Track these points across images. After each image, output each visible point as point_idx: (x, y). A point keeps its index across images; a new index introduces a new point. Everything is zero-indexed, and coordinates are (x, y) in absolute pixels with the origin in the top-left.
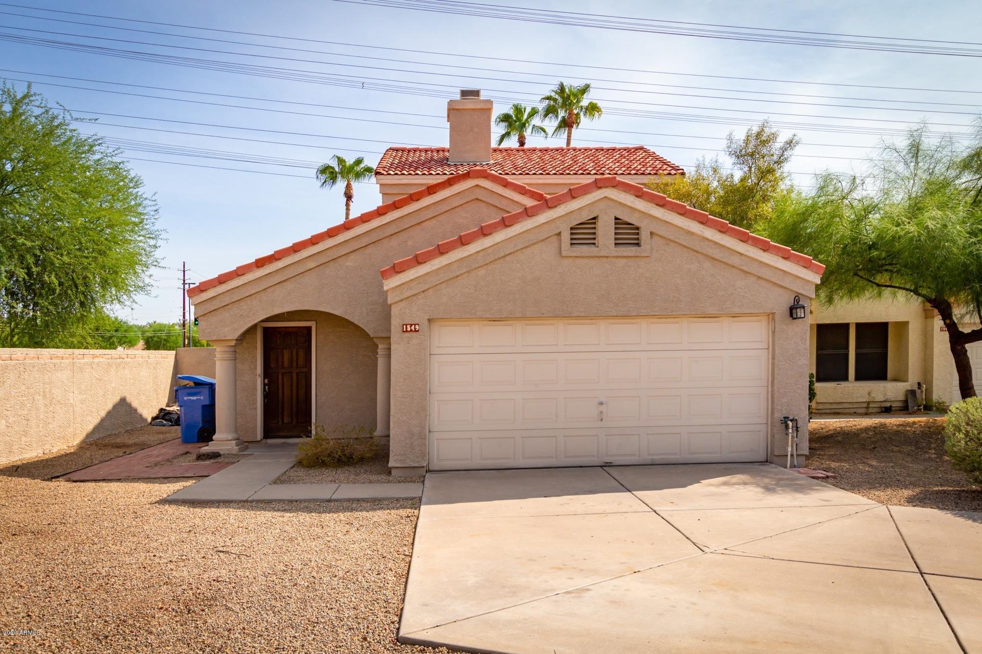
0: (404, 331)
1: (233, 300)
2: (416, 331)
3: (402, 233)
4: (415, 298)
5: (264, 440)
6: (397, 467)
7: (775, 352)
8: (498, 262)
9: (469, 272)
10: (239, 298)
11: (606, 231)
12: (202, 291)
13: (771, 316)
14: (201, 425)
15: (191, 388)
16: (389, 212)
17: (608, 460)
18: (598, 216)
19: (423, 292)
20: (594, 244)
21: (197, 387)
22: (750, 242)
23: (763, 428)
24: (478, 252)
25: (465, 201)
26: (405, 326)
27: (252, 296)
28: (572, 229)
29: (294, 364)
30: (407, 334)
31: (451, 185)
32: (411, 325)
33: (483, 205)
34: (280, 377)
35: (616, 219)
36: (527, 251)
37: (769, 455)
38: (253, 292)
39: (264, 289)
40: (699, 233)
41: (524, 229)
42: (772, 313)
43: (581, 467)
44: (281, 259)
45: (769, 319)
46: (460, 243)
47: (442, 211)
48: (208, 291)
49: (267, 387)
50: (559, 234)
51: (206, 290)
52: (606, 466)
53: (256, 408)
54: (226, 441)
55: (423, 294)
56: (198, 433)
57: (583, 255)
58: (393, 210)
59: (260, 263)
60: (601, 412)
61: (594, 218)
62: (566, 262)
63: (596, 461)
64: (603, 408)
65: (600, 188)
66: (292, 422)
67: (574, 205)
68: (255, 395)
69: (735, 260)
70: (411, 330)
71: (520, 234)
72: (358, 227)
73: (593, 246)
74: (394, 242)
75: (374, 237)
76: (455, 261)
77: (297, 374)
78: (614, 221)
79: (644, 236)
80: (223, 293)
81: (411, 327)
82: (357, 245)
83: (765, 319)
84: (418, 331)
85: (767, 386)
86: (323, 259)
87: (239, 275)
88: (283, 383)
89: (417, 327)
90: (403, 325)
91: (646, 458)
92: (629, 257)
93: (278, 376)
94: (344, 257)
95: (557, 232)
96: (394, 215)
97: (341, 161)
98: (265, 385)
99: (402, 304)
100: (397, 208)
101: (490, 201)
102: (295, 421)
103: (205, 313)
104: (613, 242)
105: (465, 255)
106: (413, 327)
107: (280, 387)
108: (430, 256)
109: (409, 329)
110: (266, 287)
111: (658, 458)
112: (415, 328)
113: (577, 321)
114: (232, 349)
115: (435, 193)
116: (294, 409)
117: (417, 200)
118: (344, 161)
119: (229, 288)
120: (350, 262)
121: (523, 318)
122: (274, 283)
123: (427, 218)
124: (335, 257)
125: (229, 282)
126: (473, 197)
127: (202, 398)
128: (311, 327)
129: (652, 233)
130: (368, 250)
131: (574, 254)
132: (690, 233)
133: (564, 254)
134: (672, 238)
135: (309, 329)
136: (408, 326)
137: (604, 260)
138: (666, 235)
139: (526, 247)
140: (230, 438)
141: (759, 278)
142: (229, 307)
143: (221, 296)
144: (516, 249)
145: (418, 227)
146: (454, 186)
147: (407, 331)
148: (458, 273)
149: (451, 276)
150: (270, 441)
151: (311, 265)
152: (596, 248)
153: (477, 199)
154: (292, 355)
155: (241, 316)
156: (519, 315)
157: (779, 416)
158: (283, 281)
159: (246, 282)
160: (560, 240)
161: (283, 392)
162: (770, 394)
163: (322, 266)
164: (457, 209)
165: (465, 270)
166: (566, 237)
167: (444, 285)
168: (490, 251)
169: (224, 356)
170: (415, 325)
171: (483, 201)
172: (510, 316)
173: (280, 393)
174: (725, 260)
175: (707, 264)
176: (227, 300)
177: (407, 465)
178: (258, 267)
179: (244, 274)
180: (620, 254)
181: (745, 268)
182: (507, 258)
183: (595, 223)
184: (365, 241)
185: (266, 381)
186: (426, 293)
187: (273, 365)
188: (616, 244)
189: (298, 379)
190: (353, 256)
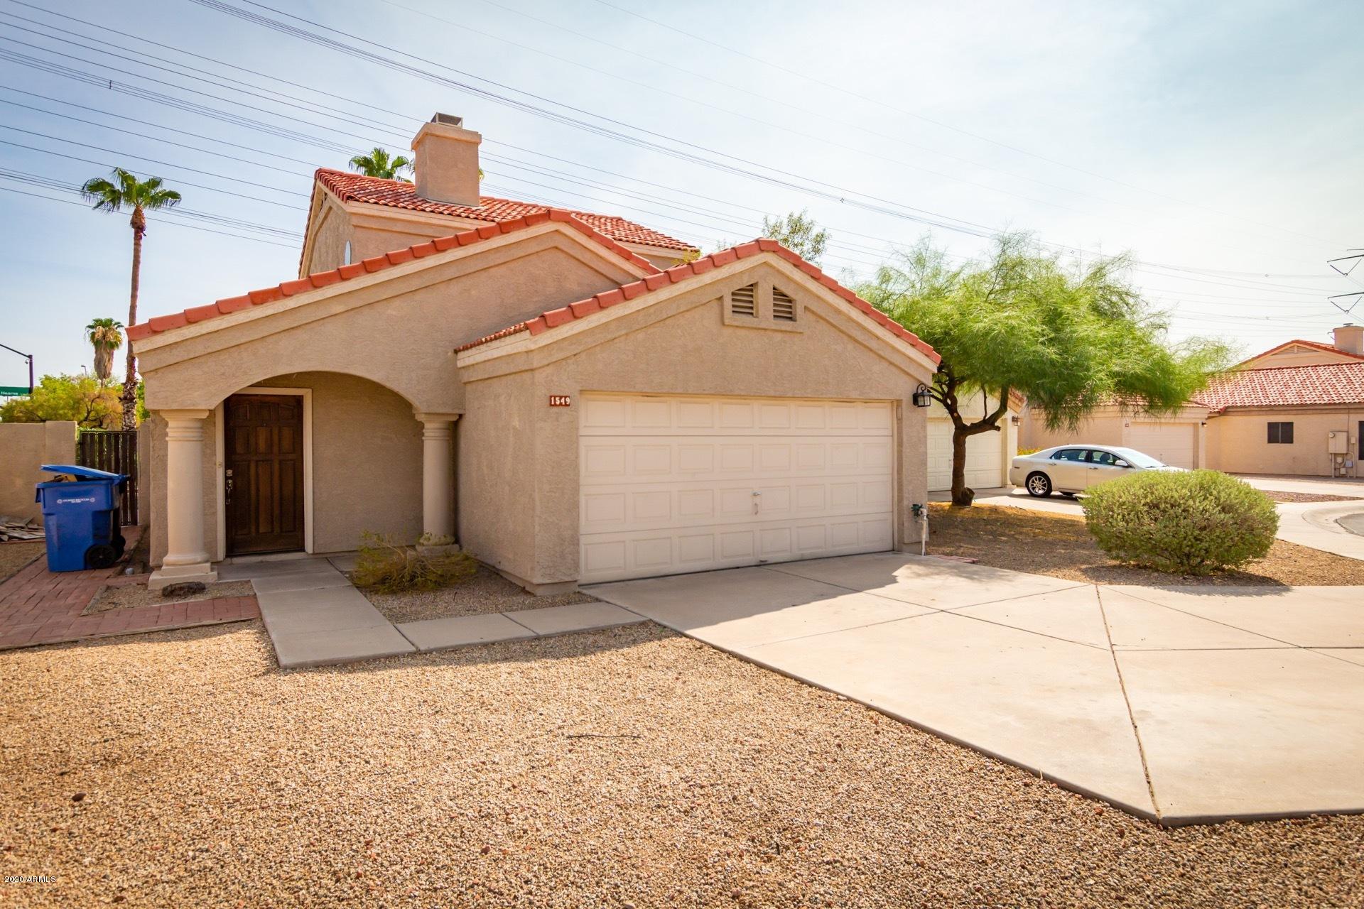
0: (551, 405)
1: (210, 350)
2: (566, 405)
3: (463, 279)
4: (564, 363)
5: (229, 559)
6: (543, 584)
7: (902, 440)
8: (657, 325)
9: (627, 334)
10: (220, 348)
11: (764, 300)
12: (155, 332)
13: (898, 403)
14: (90, 542)
15: (71, 484)
16: (450, 248)
17: (763, 558)
18: (756, 284)
19: (575, 355)
20: (752, 314)
21: (80, 483)
22: (888, 327)
23: (889, 517)
24: (639, 311)
25: (542, 248)
26: (553, 399)
27: (242, 346)
28: (733, 294)
29: (276, 449)
30: (555, 409)
31: (528, 225)
32: (561, 397)
33: (561, 255)
34: (253, 466)
35: (774, 289)
36: (687, 315)
37: (896, 543)
38: (243, 341)
39: (263, 337)
40: (846, 312)
41: (689, 288)
42: (897, 400)
43: (738, 568)
44: (291, 295)
45: (892, 406)
46: (622, 297)
47: (515, 257)
48: (166, 332)
49: (230, 481)
50: (720, 299)
51: (163, 331)
52: (762, 564)
53: (215, 513)
54: (193, 564)
55: (574, 358)
56: (86, 554)
57: (745, 325)
58: (456, 247)
59: (257, 298)
60: (756, 504)
61: (752, 285)
62: (727, 331)
63: (752, 560)
64: (757, 500)
65: (762, 251)
66: (273, 531)
67: (739, 266)
68: (214, 493)
69: (873, 344)
70: (561, 404)
71: (684, 293)
72: (407, 264)
73: (751, 316)
74: (454, 289)
75: (427, 280)
76: (614, 320)
77: (280, 462)
78: (772, 290)
79: (799, 310)
80: (192, 338)
81: (560, 399)
82: (403, 288)
83: (889, 405)
84: (569, 405)
85: (892, 474)
86: (353, 303)
87: (222, 314)
88: (257, 475)
89: (568, 400)
90: (551, 397)
91: (796, 554)
92: (786, 331)
93: (249, 466)
94: (385, 302)
95: (718, 296)
96: (456, 253)
97: (125, 177)
98: (227, 478)
99: (549, 370)
100: (461, 245)
101: (572, 252)
102: (277, 530)
103: (159, 366)
104: (772, 314)
105: (626, 313)
106: (563, 400)
107: (253, 482)
108: (588, 310)
109: (558, 403)
110: (267, 334)
111: (807, 553)
112: (565, 402)
113: (729, 401)
114: (198, 425)
115: (508, 232)
116: (276, 512)
117: (487, 238)
118: (133, 179)
119: (204, 332)
120: (393, 310)
121: (685, 394)
122: (278, 330)
123: (496, 263)
124: (372, 301)
125: (202, 322)
126: (552, 245)
127: (93, 500)
128: (302, 397)
129: (806, 308)
130: (418, 297)
131: (736, 324)
132: (838, 312)
133: (727, 322)
134: (823, 315)
135: (299, 401)
136: (557, 399)
137: (763, 332)
138: (819, 311)
139: (687, 311)
140: (199, 560)
141: (891, 363)
142: (202, 360)
143: (188, 342)
144: (679, 311)
145: (484, 274)
146: (532, 227)
147: (555, 405)
148: (617, 335)
149: (609, 337)
150: (237, 560)
151: (338, 308)
152: (756, 319)
153: (556, 248)
154: (271, 435)
155: (223, 374)
156: (681, 391)
157: (907, 503)
158: (292, 328)
159: (233, 324)
160: (722, 306)
161: (258, 490)
162: (896, 483)
163: (352, 312)
164: (531, 257)
165: (623, 332)
166: (728, 302)
167: (598, 348)
168: (652, 310)
169: (187, 434)
170: (565, 397)
171: (562, 251)
172: (671, 391)
173: (253, 492)
174: (865, 343)
175: (850, 346)
176: (199, 349)
177: (557, 581)
178: (255, 304)
179: (230, 313)
180: (778, 328)
181: (881, 353)
182: (668, 322)
183: (752, 290)
184: (416, 283)
185: (230, 472)
186: (577, 356)
187: (240, 449)
188: (775, 316)
189: (281, 469)
190: (397, 302)
